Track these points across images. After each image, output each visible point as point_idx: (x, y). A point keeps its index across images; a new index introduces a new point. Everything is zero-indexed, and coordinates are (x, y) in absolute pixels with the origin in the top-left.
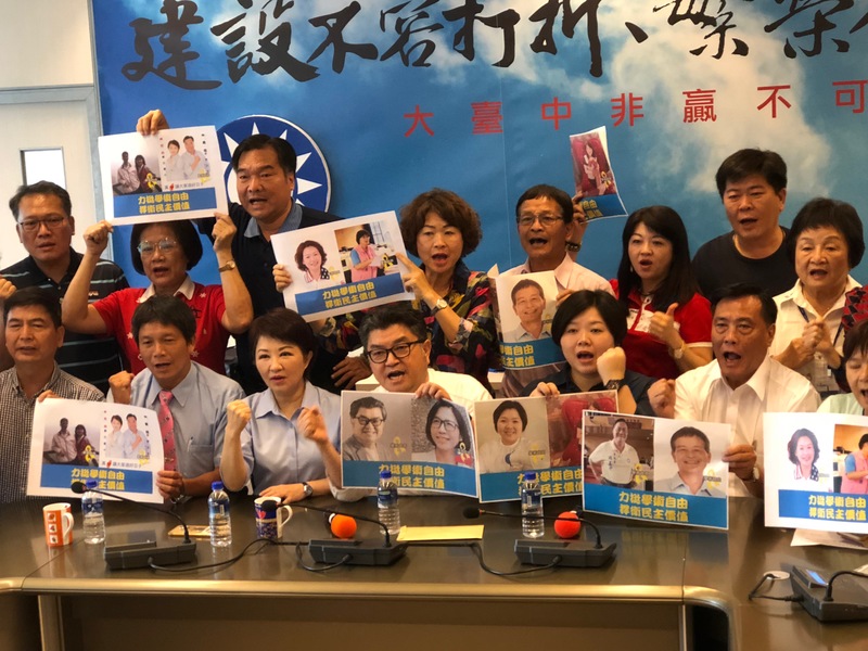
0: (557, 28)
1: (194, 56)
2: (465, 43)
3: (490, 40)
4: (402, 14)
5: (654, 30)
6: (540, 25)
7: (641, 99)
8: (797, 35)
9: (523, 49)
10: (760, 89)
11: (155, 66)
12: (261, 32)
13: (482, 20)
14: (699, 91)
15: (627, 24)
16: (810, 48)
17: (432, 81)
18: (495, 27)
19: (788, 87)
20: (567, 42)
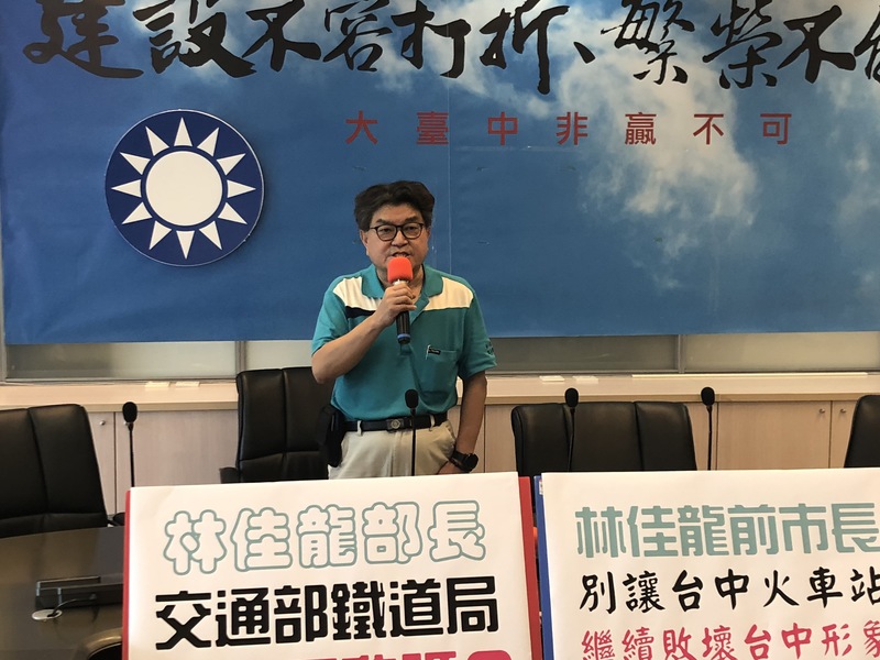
0: (507, 42)
1: (113, 40)
2: (413, 49)
3: (439, 49)
4: (347, 14)
5: (601, 52)
6: (490, 37)
7: (586, 118)
8: (731, 67)
9: (473, 60)
10: (696, 116)
11: (65, 49)
12: (192, 20)
13: (431, 27)
14: (641, 114)
15: (576, 44)
16: (743, 81)
17: (377, 86)
18: (445, 36)
19: (722, 116)
20: (517, 57)
